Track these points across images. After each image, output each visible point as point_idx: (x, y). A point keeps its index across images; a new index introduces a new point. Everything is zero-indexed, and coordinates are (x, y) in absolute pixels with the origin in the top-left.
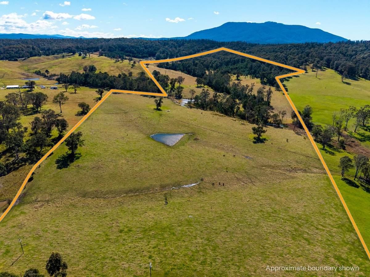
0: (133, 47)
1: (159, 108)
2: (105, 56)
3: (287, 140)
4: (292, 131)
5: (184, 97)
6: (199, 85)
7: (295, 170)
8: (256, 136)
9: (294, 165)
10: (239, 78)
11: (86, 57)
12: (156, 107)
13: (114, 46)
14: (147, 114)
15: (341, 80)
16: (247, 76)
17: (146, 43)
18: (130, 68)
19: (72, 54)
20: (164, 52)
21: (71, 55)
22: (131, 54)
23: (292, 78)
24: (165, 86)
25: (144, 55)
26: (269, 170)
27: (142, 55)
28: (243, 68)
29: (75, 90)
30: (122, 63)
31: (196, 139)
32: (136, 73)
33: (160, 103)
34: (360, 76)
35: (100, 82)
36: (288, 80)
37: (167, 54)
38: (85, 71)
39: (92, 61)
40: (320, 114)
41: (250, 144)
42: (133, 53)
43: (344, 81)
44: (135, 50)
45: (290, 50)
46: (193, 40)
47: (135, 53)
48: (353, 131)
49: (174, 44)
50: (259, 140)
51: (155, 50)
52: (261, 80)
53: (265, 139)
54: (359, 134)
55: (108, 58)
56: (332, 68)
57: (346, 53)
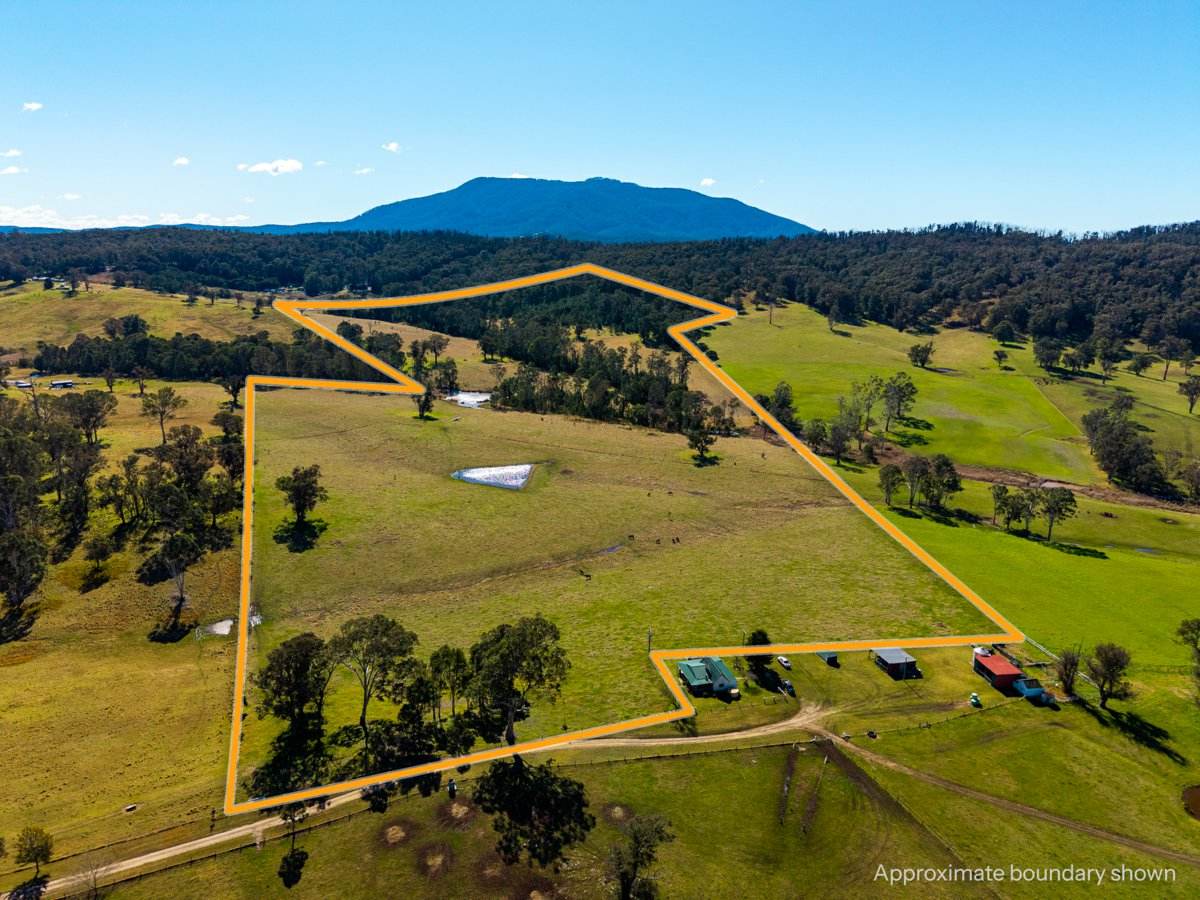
0: (223, 257)
1: (426, 414)
2: (136, 286)
3: (763, 455)
4: (762, 441)
5: (465, 388)
6: (489, 357)
7: (799, 504)
8: (696, 452)
9: (795, 497)
10: (582, 335)
11: (77, 293)
12: (417, 414)
13: (157, 254)
14: (406, 431)
15: (828, 327)
16: (600, 328)
17: (264, 244)
18: (247, 320)
19: (11, 282)
20: (328, 270)
21: (12, 286)
22: (221, 280)
23: (714, 328)
24: (397, 362)
25: (266, 280)
26: (750, 509)
27: (256, 280)
28: (586, 310)
29: (142, 387)
30: (214, 307)
31: (565, 472)
32: (279, 334)
34: (865, 317)
35: (196, 362)
36: (707, 335)
37: (341, 276)
38: (111, 332)
39: (105, 303)
40: (807, 403)
41: (690, 471)
42: (226, 274)
43: (835, 328)
44: (233, 265)
45: (689, 256)
46: (406, 234)
47: (234, 276)
48: (884, 430)
49: (354, 245)
50: (703, 461)
51: (295, 263)
52: (643, 335)
53: (716, 458)
54: (895, 434)
55: (150, 293)
56: (801, 301)
57: (824, 262)
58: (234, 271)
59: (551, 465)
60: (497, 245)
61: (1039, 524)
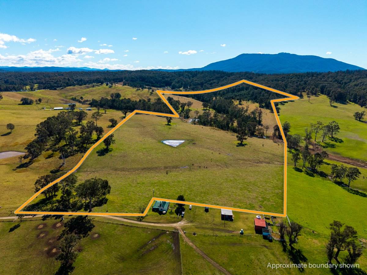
0: (152, 78)
1: (169, 123)
2: (128, 85)
3: (263, 145)
4: (272, 141)
5: (191, 117)
6: (205, 108)
7: (261, 162)
8: (240, 142)
9: (263, 159)
10: (241, 103)
11: (112, 87)
13: (136, 77)
14: (159, 128)
15: (330, 104)
16: (249, 101)
17: (164, 74)
18: (148, 95)
19: (100, 84)
20: (178, 82)
21: (100, 85)
22: (150, 84)
23: (287, 102)
24: (176, 109)
26: (242, 161)
27: (159, 84)
28: (246, 95)
29: (105, 111)
30: (142, 92)
31: (194, 144)
32: (153, 99)
33: (170, 120)
34: (350, 101)
35: (125, 105)
36: (283, 105)
37: (182, 84)
38: (112, 97)
39: (117, 90)
40: (301, 130)
41: (233, 147)
42: (152, 83)
43: (332, 105)
44: (154, 80)
45: (291, 78)
46: (205, 71)
48: (322, 141)
49: (189, 75)
50: (241, 145)
51: (171, 80)
52: (260, 104)
53: (246, 144)
54: (325, 143)
55: (131, 87)
56: (325, 95)
58: (154, 82)
59: (192, 141)
60: (232, 74)
61: (345, 180)
